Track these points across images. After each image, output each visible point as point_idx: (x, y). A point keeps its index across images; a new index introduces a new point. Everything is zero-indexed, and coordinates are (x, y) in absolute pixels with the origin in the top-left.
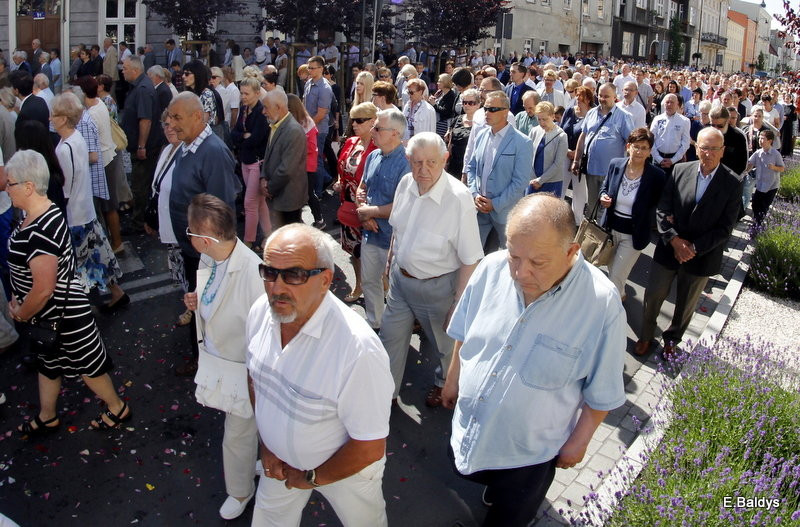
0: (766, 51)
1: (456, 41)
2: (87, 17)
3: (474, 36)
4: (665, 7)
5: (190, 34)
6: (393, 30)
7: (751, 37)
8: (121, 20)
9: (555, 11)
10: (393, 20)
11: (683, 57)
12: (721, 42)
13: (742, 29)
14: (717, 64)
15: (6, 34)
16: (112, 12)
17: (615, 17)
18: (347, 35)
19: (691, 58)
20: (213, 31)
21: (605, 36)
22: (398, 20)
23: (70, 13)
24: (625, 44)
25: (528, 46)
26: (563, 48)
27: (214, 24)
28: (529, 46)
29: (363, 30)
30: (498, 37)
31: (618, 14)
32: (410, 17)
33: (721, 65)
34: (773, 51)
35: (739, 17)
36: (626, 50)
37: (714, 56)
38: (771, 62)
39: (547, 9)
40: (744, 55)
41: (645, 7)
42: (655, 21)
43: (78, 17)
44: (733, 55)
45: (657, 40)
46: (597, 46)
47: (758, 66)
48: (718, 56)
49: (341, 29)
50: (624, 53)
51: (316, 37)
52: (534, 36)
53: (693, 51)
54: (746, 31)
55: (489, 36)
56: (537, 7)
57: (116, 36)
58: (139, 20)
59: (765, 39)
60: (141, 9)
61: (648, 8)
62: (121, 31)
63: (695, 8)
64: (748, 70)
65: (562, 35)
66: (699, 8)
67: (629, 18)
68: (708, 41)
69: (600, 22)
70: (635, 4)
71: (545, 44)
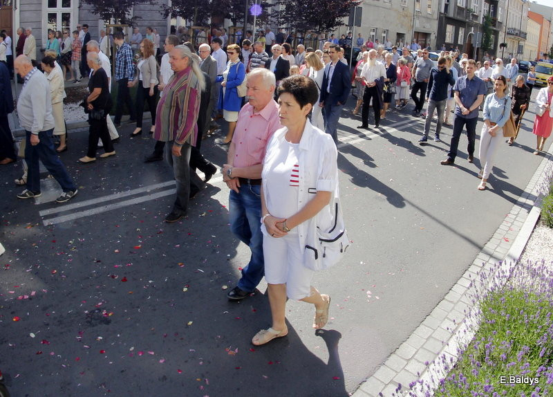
1: (318, 28)
2: (33, 7)
3: (331, 24)
4: (481, 8)
5: (112, 19)
6: (269, 17)
7: (545, 33)
8: (59, 10)
9: (394, 7)
10: (269, 10)
11: (492, 46)
12: (522, 35)
13: (539, 26)
14: (518, 53)
16: (52, 3)
17: (441, 13)
18: (234, 21)
19: (499, 45)
20: (130, 17)
21: (432, 28)
22: (273, 10)
23: (20, 4)
24: (448, 34)
25: (372, 33)
26: (400, 36)
27: (131, 12)
28: (374, 34)
29: (246, 17)
30: (351, 25)
31: (443, 11)
32: (282, 7)
33: (522, 53)
35: (537, 16)
36: (449, 39)
37: (516, 46)
39: (388, 5)
40: (539, 47)
41: (464, 6)
42: (471, 17)
43: (26, 7)
44: (531, 46)
45: (472, 32)
46: (426, 35)
48: (519, 46)
49: (229, 17)
50: (447, 41)
51: (209, 22)
52: (378, 25)
53: (500, 41)
54: (542, 28)
55: (343, 24)
57: (56, 21)
58: (73, 10)
60: (75, 1)
61: (466, 7)
62: (59, 18)
63: (503, 8)
65: (399, 26)
66: (506, 8)
67: (451, 14)
68: (513, 35)
69: (429, 16)
70: (456, 3)
71: (386, 32)
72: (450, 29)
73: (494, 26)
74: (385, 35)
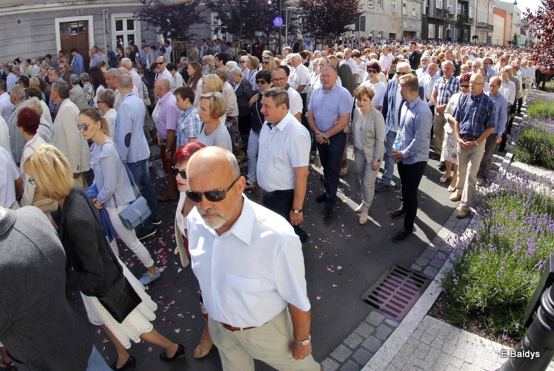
0: (518, 33)
3: (342, 30)
4: (455, 9)
7: (508, 24)
8: (125, 32)
9: (386, 12)
11: (466, 38)
12: (489, 28)
13: (503, 19)
14: (488, 42)
15: (55, 45)
16: (119, 27)
17: (423, 15)
19: (471, 39)
21: (417, 27)
23: (94, 30)
24: (430, 31)
26: (392, 35)
28: (371, 35)
31: (425, 13)
33: (490, 42)
34: (523, 32)
35: (501, 12)
36: (431, 35)
37: (485, 37)
38: (522, 40)
39: (381, 11)
40: (504, 36)
41: (441, 8)
42: (448, 16)
43: (99, 32)
44: (497, 36)
45: (449, 28)
46: (412, 34)
47: (514, 43)
48: (488, 37)
50: (429, 37)
52: (375, 28)
53: (472, 34)
54: (505, 20)
56: (375, 11)
57: (123, 42)
58: (137, 31)
59: (518, 25)
60: (137, 24)
61: (443, 8)
62: (126, 38)
63: (473, 7)
64: (508, 45)
65: (391, 27)
66: (475, 6)
67: (432, 15)
68: (482, 28)
69: (414, 18)
70: (435, 6)
71: (381, 33)
72: (431, 27)
73: (467, 22)
74: (379, 36)
